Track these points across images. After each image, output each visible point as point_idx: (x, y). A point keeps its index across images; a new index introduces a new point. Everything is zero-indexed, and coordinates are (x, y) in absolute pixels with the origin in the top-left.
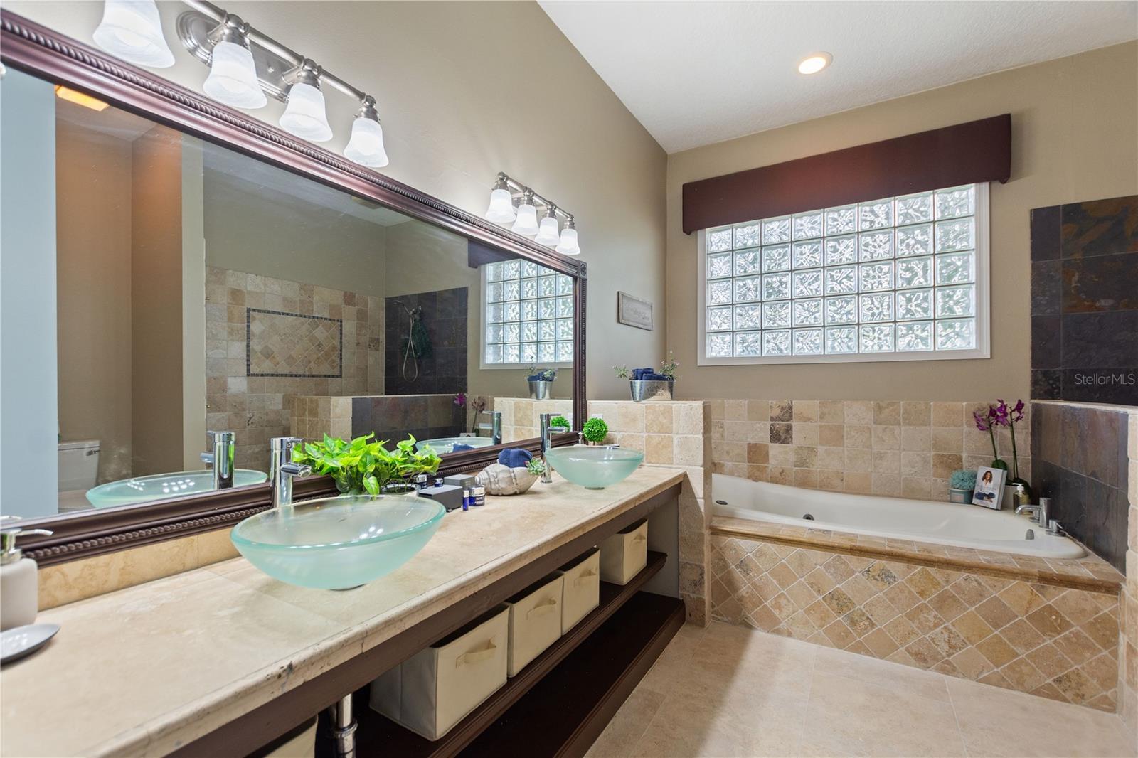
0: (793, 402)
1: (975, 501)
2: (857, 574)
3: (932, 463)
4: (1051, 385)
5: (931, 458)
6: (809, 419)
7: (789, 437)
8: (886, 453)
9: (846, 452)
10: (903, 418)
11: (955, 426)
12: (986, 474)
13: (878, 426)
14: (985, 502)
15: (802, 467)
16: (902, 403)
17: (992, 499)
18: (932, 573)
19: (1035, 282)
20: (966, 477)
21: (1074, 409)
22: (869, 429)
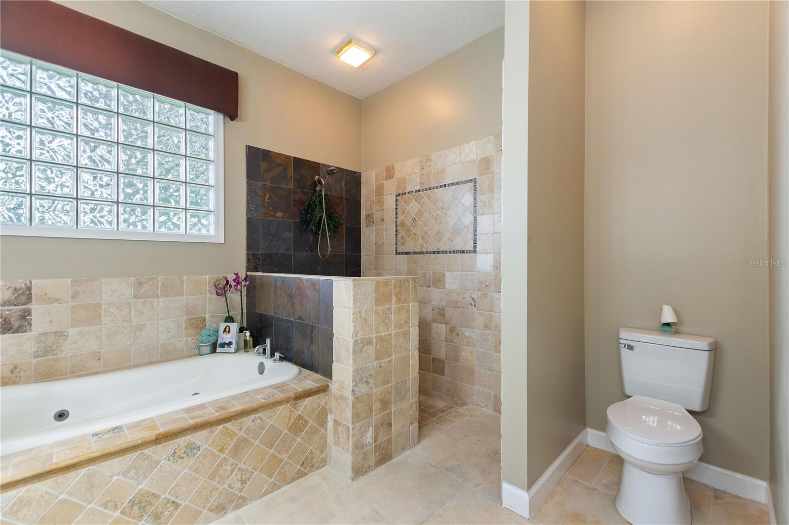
0: (33, 282)
1: (219, 350)
2: (163, 462)
3: (184, 326)
4: (256, 262)
5: (184, 322)
6: (57, 300)
7: (26, 324)
8: (145, 324)
9: (104, 330)
10: (161, 291)
11: (201, 294)
12: (226, 328)
13: (139, 300)
14: (226, 349)
15: (46, 356)
16: (160, 278)
17: (231, 346)
18: (229, 427)
19: (248, 194)
20: (211, 333)
21: (285, 278)
22: (129, 304)
